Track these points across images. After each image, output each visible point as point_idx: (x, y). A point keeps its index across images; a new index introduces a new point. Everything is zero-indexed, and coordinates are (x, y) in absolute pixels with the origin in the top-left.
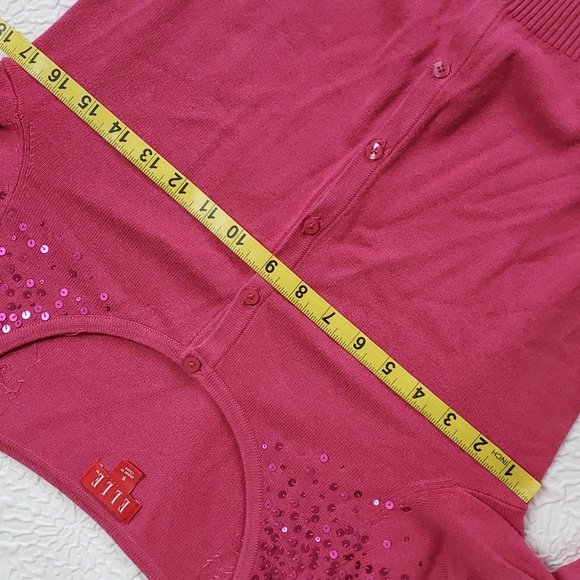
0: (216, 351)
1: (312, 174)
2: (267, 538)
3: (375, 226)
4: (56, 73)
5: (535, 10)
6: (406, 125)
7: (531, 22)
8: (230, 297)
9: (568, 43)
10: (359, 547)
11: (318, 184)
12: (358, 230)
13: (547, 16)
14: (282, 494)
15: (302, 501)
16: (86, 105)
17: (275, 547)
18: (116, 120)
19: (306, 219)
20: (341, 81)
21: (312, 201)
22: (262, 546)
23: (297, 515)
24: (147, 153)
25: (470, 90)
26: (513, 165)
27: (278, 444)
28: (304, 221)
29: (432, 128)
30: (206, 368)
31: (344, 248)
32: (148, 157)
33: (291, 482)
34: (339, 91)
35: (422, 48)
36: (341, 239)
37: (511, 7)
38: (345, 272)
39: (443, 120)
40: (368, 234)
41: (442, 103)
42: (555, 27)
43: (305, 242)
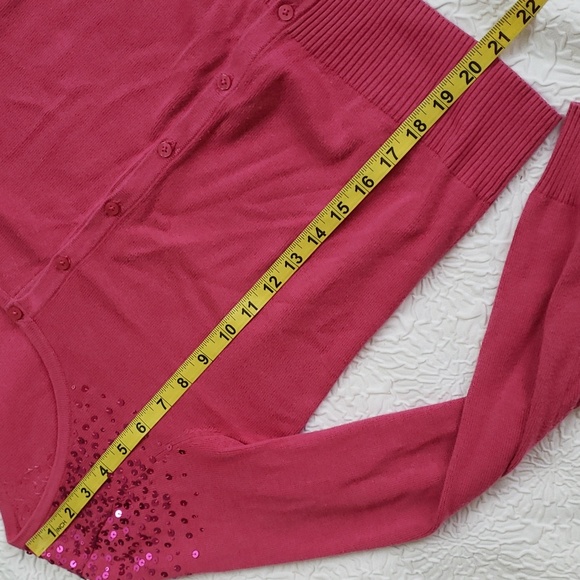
0: (36, 304)
1: (119, 161)
2: (72, 459)
3: (170, 213)
4: (370, 183)
5: (313, 32)
6: (194, 129)
7: (309, 44)
8: (47, 260)
9: (341, 66)
10: (146, 478)
11: (123, 170)
12: (155, 215)
13: (323, 39)
14: (85, 427)
15: (101, 434)
16: (341, 209)
17: (79, 468)
18: (328, 234)
19: (108, 201)
20: (145, 82)
21: (115, 186)
22: (69, 465)
23: (97, 445)
24: (299, 260)
25: (246, 104)
26: (285, 173)
27: (84, 387)
28: (106, 203)
29: (219, 132)
30: (28, 318)
31: (143, 230)
32: (295, 260)
33: (94, 418)
34: (143, 90)
35: (209, 61)
36: (141, 221)
37: (289, 29)
38: (143, 250)
39: (226, 127)
40: (163, 220)
41: (223, 113)
42: (330, 49)
43: (108, 221)
